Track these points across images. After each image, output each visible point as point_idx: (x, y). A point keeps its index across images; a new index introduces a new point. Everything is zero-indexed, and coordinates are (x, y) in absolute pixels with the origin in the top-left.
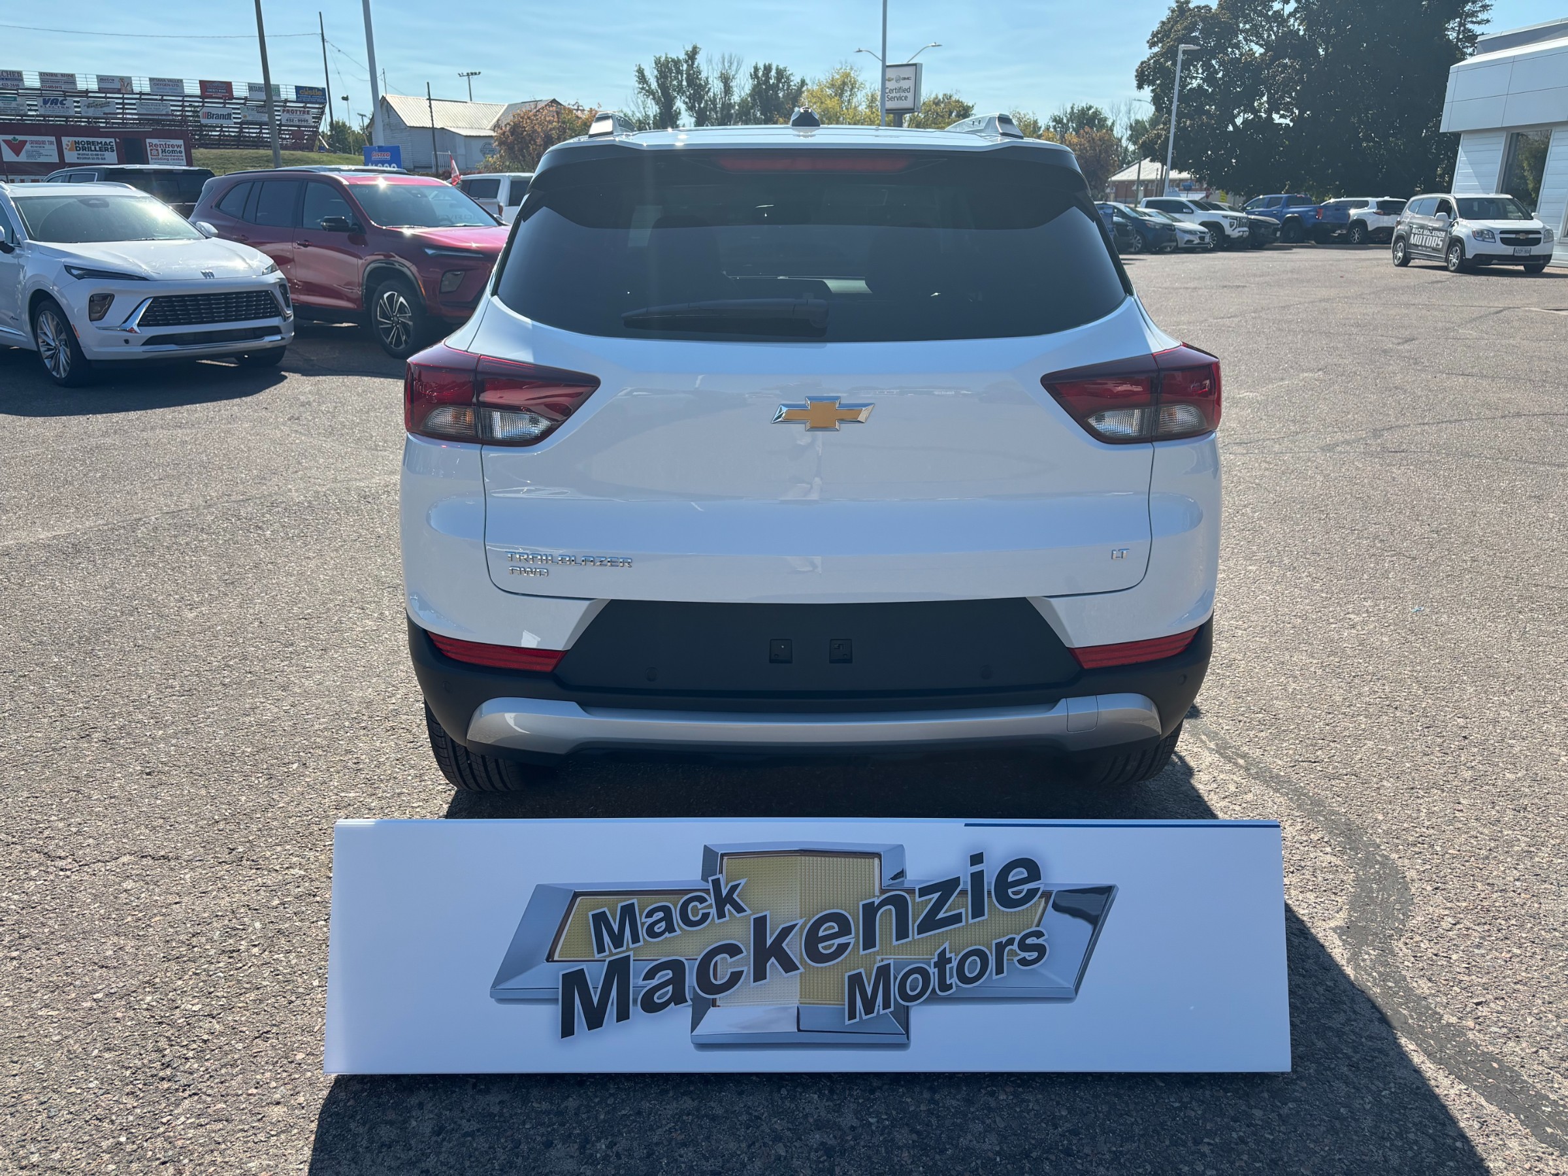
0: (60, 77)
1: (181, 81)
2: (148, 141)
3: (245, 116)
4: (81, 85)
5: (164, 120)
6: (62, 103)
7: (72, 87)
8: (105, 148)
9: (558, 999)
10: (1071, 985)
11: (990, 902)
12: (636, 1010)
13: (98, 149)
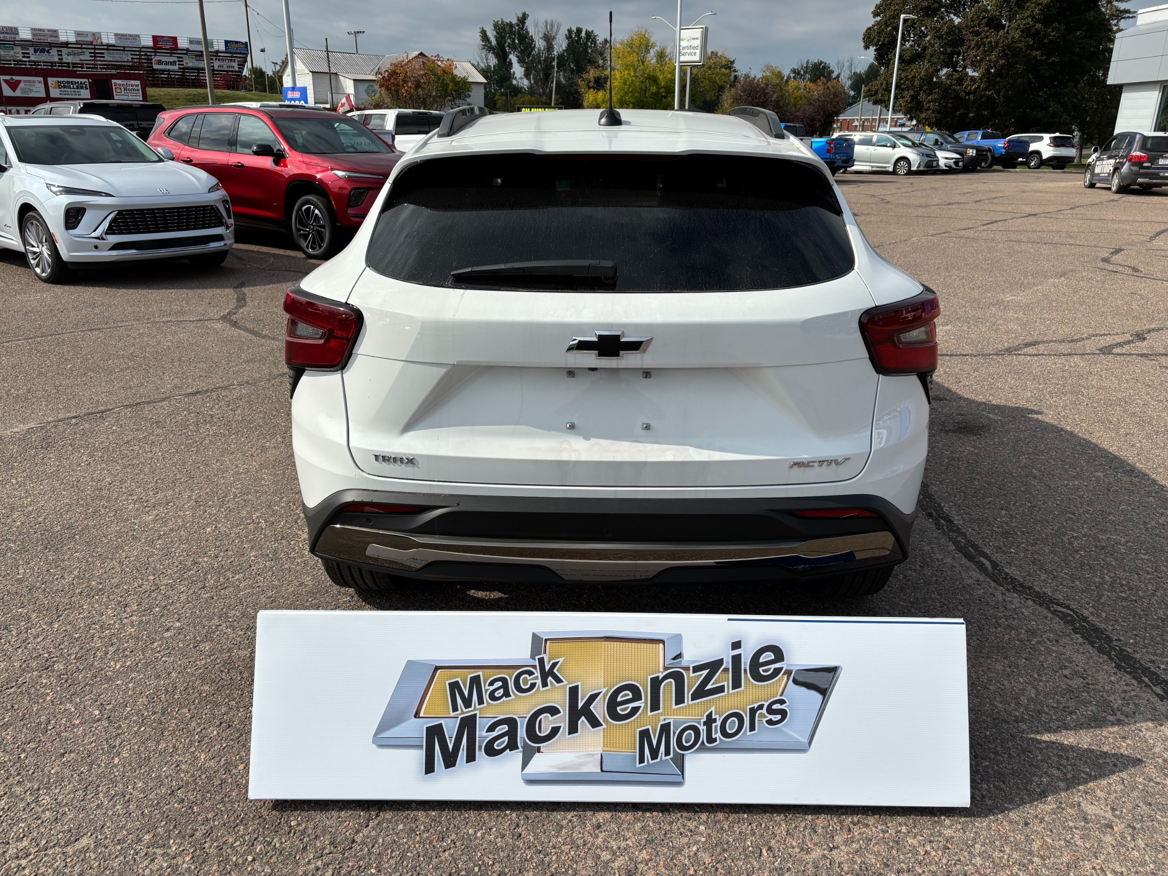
0: (47, 32)
1: (139, 36)
2: (113, 81)
3: (187, 63)
4: (63, 38)
5: (125, 66)
6: (48, 52)
7: (56, 39)
8: (80, 86)
9: (422, 746)
10: (806, 741)
11: (746, 677)
12: (480, 754)
13: (75, 87)
